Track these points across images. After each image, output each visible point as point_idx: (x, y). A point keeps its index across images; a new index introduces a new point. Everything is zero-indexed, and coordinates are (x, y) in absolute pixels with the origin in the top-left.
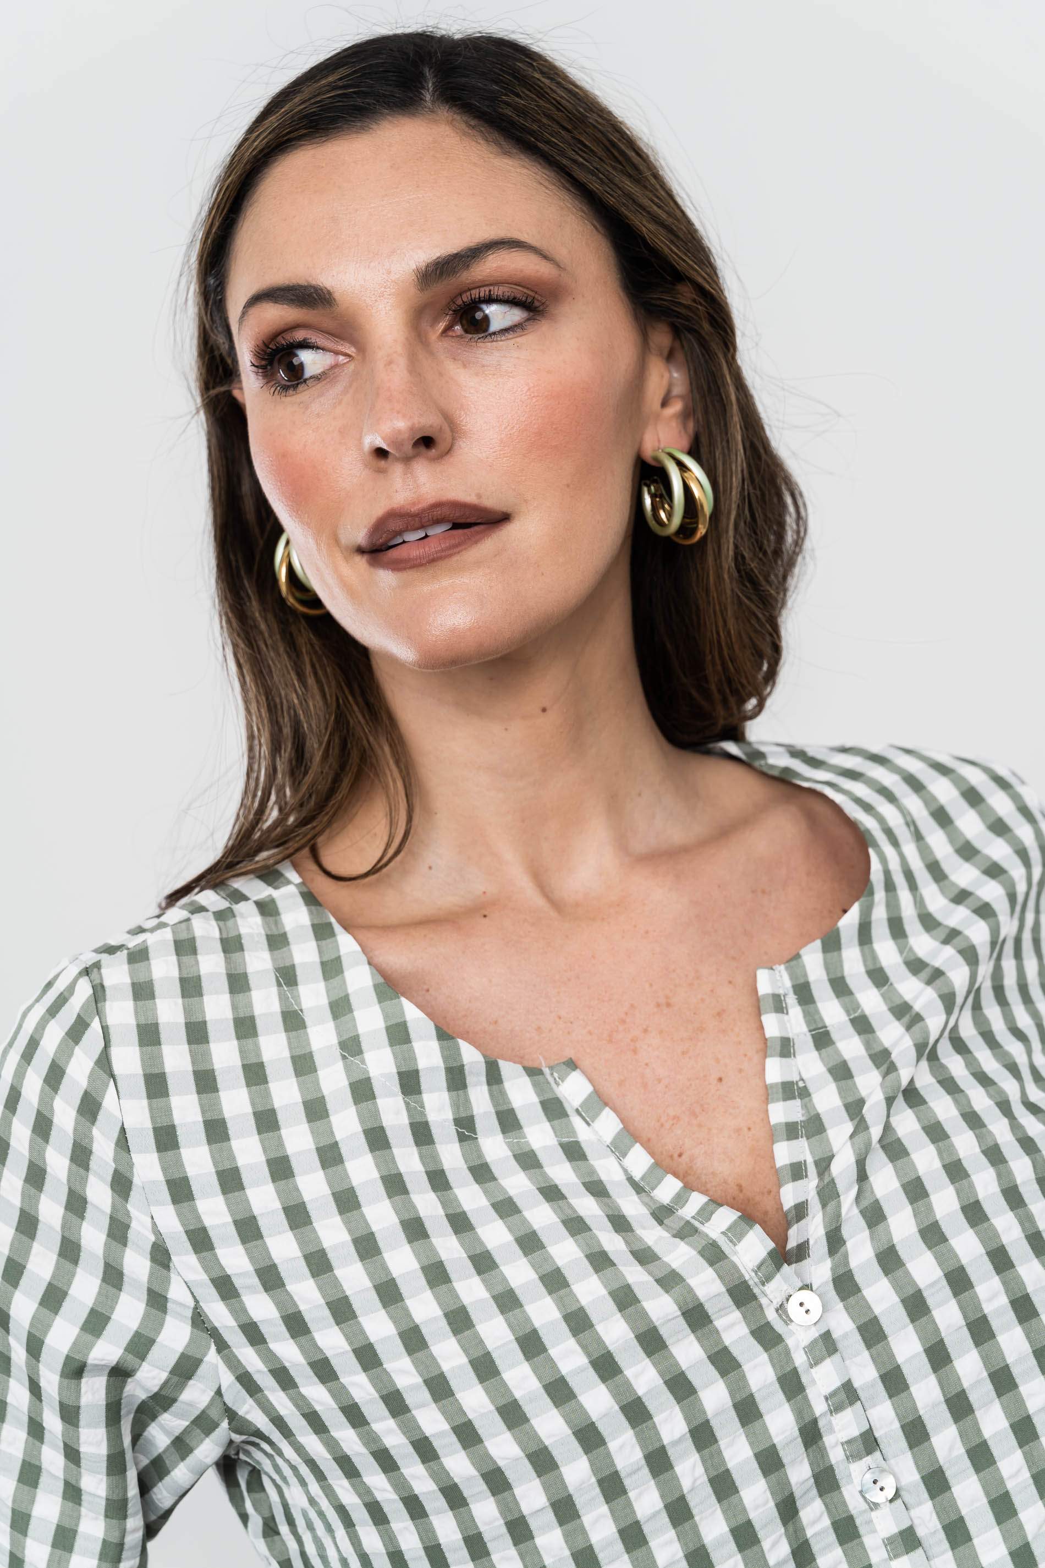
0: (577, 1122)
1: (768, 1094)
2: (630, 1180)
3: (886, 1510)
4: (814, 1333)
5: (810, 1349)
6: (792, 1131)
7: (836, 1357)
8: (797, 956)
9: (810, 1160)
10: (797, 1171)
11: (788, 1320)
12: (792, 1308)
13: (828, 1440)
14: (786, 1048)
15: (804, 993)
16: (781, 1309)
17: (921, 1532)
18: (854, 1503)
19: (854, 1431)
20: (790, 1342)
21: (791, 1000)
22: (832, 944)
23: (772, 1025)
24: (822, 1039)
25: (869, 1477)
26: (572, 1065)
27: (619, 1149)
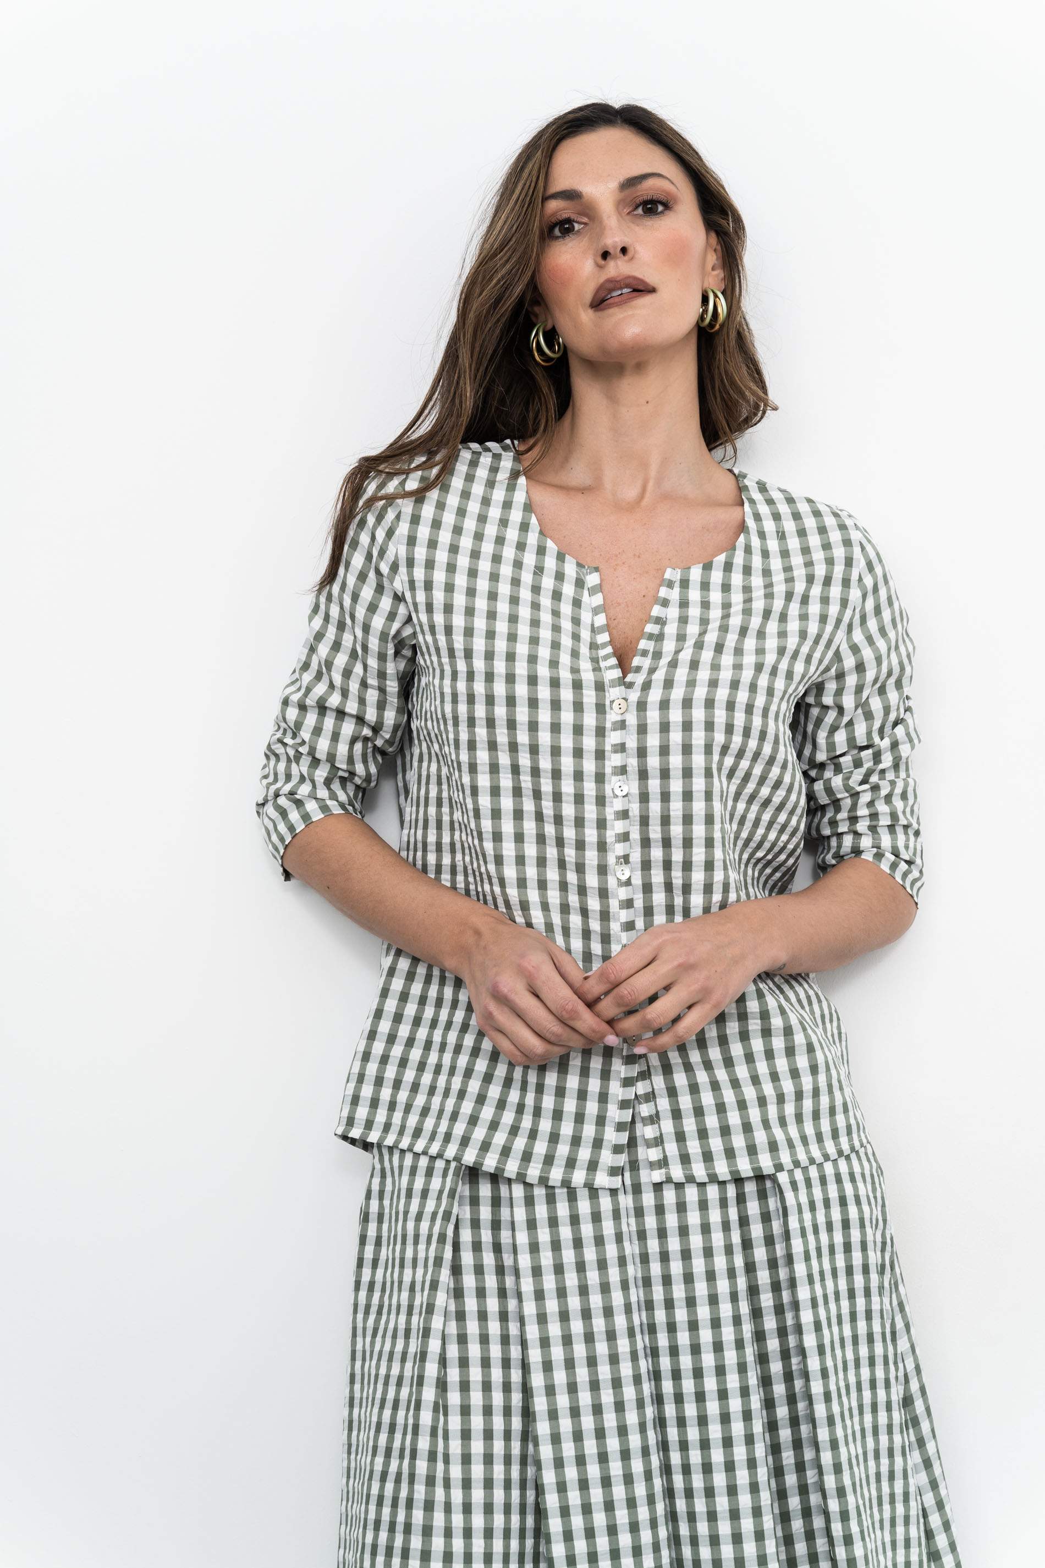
0: (586, 592)
1: (649, 619)
2: (592, 625)
3: (620, 799)
4: (619, 718)
5: (614, 723)
6: (651, 637)
7: (624, 731)
8: (689, 568)
9: (652, 650)
10: (644, 653)
11: (611, 708)
12: (615, 705)
13: (607, 763)
14: (665, 603)
15: (685, 584)
16: (612, 702)
17: (631, 814)
18: (608, 792)
19: (619, 764)
20: (608, 716)
21: (677, 585)
22: (708, 567)
23: (663, 592)
24: (684, 604)
25: (619, 784)
26: (597, 569)
27: (596, 611)
